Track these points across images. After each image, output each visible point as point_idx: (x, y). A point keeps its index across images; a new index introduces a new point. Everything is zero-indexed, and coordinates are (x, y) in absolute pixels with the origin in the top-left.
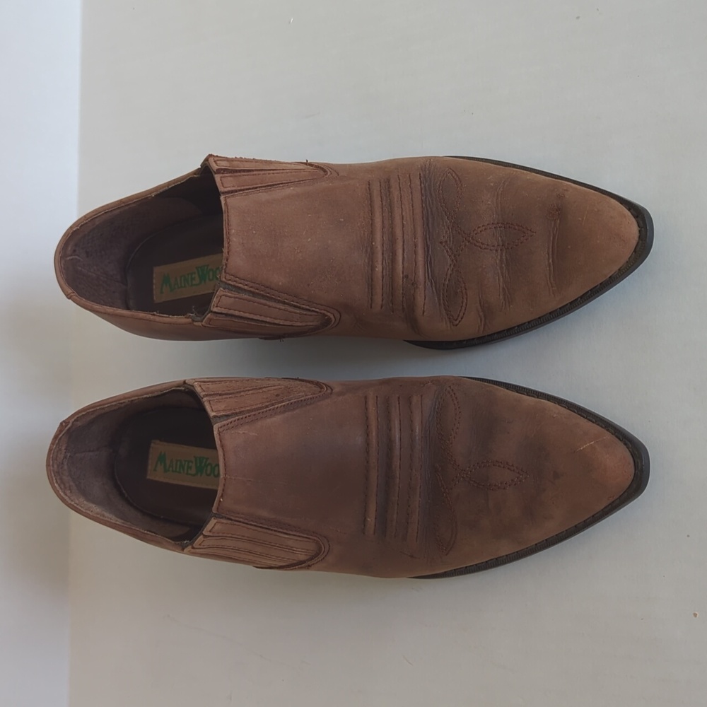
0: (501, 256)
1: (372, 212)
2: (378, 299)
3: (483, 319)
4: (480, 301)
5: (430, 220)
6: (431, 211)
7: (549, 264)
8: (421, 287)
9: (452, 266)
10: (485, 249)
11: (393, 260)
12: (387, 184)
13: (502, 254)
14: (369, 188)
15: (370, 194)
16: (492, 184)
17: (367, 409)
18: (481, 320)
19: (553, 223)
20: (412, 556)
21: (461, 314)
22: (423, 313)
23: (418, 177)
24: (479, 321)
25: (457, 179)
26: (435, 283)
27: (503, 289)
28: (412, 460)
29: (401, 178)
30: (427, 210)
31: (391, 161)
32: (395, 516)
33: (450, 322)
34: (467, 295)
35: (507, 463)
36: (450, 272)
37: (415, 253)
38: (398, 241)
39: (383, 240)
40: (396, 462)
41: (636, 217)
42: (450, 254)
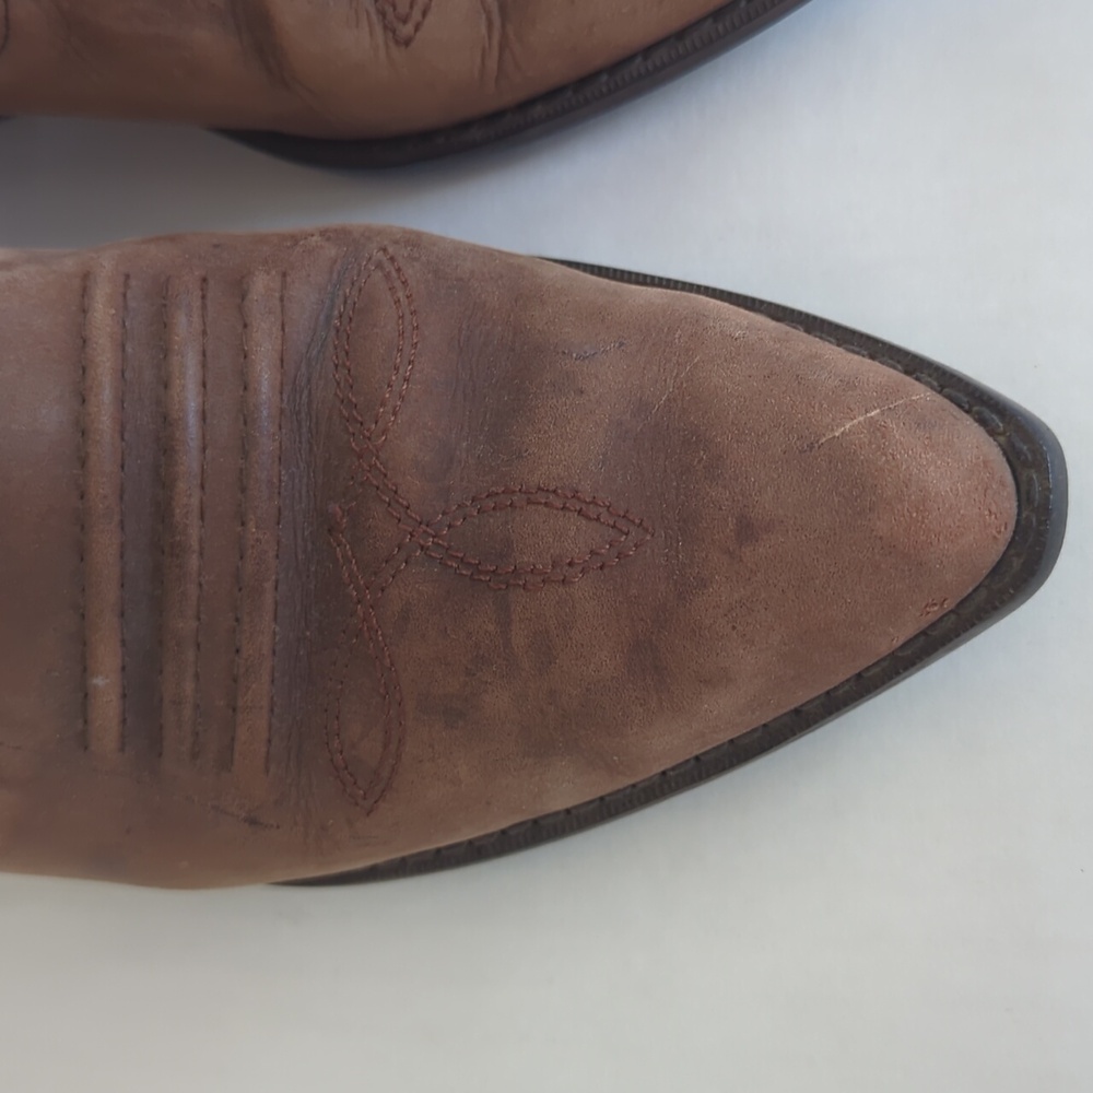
3: (498, 21)
17: (84, 311)
20: (252, 822)
24: (484, 30)
28: (243, 490)
32: (189, 687)
33: (385, 28)
35: (575, 495)
40: (187, 497)
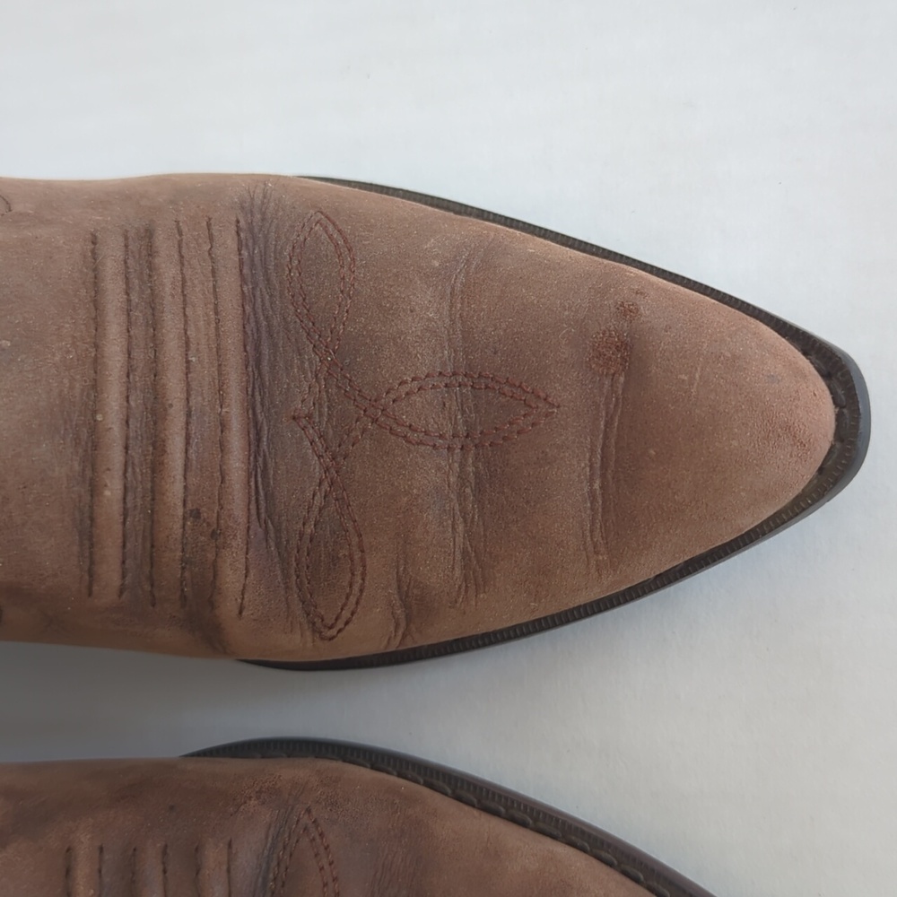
0: (462, 466)
1: (98, 323)
2: (110, 573)
3: (403, 624)
4: (399, 580)
5: (266, 351)
6: (269, 326)
7: (592, 494)
8: (238, 542)
9: (326, 486)
10: (420, 443)
11: (156, 467)
12: (142, 246)
13: (464, 458)
14: (93, 252)
15: (95, 270)
16: (436, 264)
18: (397, 626)
19: (607, 382)
21: (346, 614)
22: (240, 612)
23: (233, 228)
25: (341, 242)
26: (278, 531)
27: (465, 553)
29: (185, 229)
30: (257, 322)
31: (159, 181)
33: (314, 631)
34: (364, 566)
36: (318, 500)
37: (222, 447)
38: (171, 411)
39: (129, 408)
41: (826, 376)
42: (321, 450)
